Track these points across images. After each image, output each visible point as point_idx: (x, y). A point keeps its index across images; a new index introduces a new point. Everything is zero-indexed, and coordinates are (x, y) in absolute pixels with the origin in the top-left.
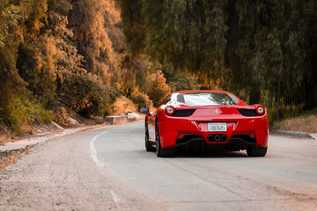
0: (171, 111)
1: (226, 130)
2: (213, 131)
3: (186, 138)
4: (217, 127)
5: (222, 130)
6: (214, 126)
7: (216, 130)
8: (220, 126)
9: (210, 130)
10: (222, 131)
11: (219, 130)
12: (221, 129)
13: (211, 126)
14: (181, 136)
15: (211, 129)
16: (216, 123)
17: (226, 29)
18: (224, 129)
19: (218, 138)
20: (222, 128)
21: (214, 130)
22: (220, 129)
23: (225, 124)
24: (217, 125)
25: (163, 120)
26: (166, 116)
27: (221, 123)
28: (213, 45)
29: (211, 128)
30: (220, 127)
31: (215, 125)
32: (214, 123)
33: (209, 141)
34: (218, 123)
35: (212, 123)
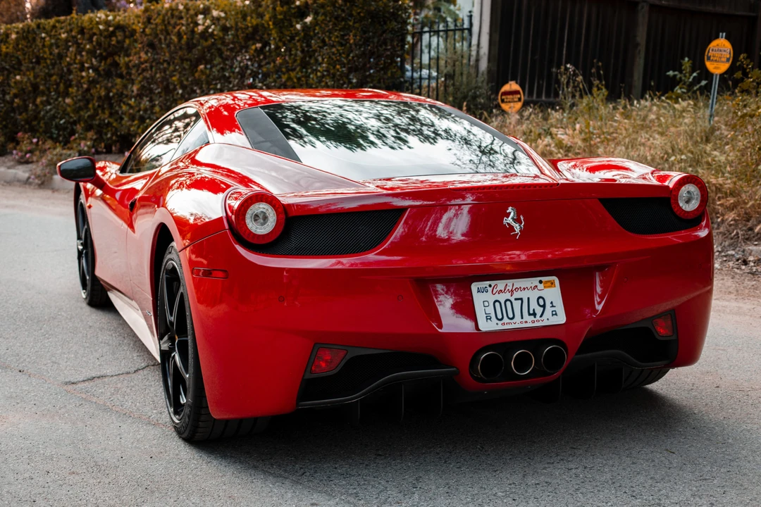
0: (262, 224)
1: (561, 319)
2: (500, 327)
3: (356, 371)
4: (517, 304)
5: (545, 317)
6: (502, 298)
7: (517, 323)
9: (485, 326)
10: (546, 323)
11: (529, 322)
12: (539, 310)
13: (490, 298)
14: (329, 363)
15: (488, 318)
16: (510, 282)
18: (555, 314)
19: (523, 362)
20: (544, 306)
21: (506, 320)
22: (534, 314)
23: (552, 283)
24: (517, 295)
26: (238, 248)
27: (535, 281)
29: (490, 310)
30: (534, 305)
31: (507, 296)
32: (501, 284)
33: (476, 379)
34: (520, 283)
35: (493, 283)
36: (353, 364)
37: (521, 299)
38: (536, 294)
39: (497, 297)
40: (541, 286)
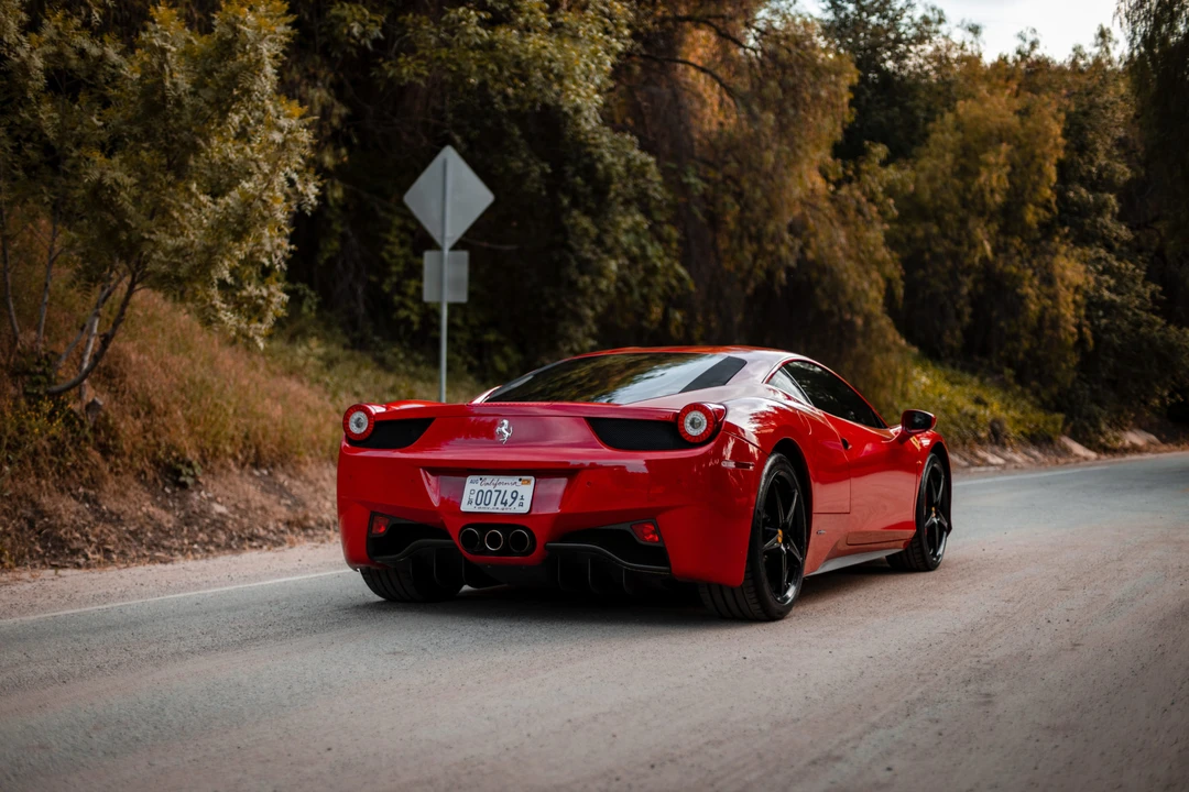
1: (526, 509)
2: (477, 510)
4: (495, 495)
5: (513, 507)
6: (485, 489)
7: (491, 509)
8: (510, 489)
9: (465, 508)
10: (512, 510)
11: (500, 509)
12: (510, 501)
13: (477, 487)
15: (470, 503)
16: (497, 479)
18: (521, 505)
20: (515, 499)
21: (482, 505)
22: (505, 504)
23: (529, 482)
24: (498, 488)
27: (516, 479)
29: (474, 496)
30: (508, 497)
32: (489, 479)
34: (503, 479)
35: (483, 477)
37: (500, 491)
38: (514, 488)
40: (520, 483)
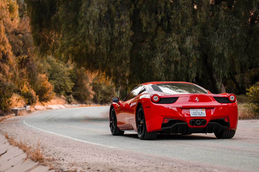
0: (156, 99)
1: (205, 115)
3: (171, 123)
4: (197, 113)
6: (195, 112)
7: (197, 116)
8: (200, 112)
10: (202, 116)
11: (199, 116)
12: (201, 114)
13: (193, 111)
14: (166, 121)
15: (192, 115)
16: (196, 109)
17: (132, 33)
19: (198, 122)
20: (202, 113)
21: (195, 115)
22: (200, 115)
23: (204, 110)
24: (197, 111)
25: (150, 107)
26: (153, 103)
28: (120, 47)
29: (193, 113)
30: (200, 113)
31: (196, 111)
32: (195, 110)
33: (191, 125)
34: (198, 109)
35: (193, 109)
36: (170, 122)
38: (201, 111)
39: (194, 111)
40: (202, 110)
